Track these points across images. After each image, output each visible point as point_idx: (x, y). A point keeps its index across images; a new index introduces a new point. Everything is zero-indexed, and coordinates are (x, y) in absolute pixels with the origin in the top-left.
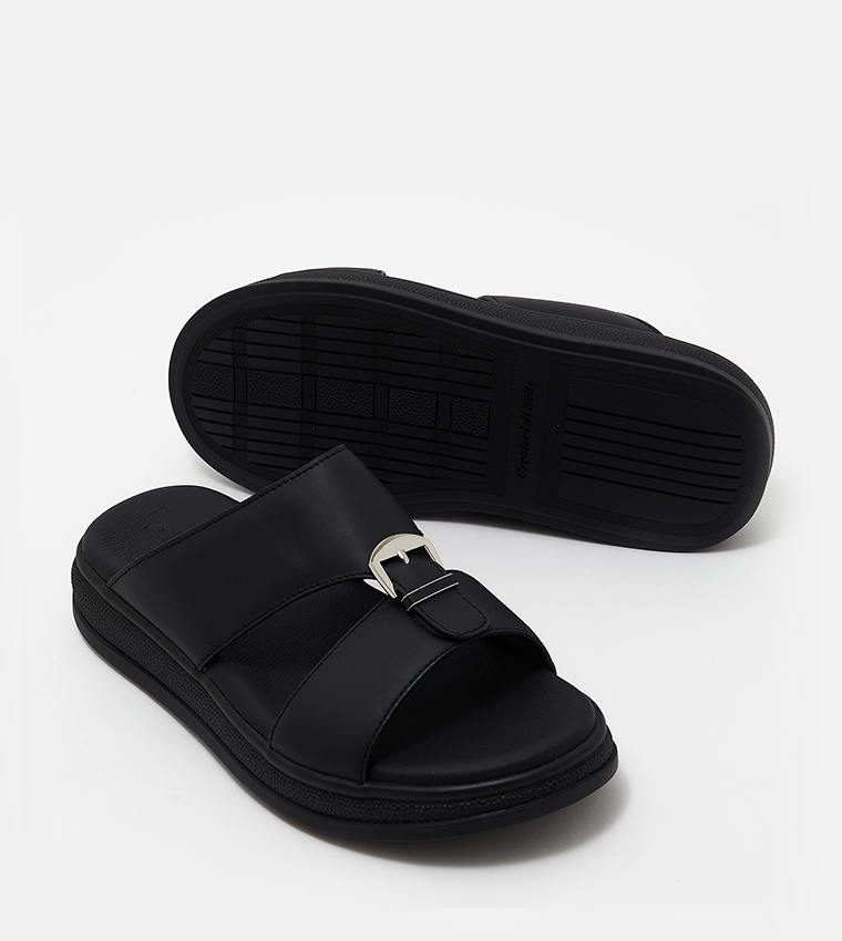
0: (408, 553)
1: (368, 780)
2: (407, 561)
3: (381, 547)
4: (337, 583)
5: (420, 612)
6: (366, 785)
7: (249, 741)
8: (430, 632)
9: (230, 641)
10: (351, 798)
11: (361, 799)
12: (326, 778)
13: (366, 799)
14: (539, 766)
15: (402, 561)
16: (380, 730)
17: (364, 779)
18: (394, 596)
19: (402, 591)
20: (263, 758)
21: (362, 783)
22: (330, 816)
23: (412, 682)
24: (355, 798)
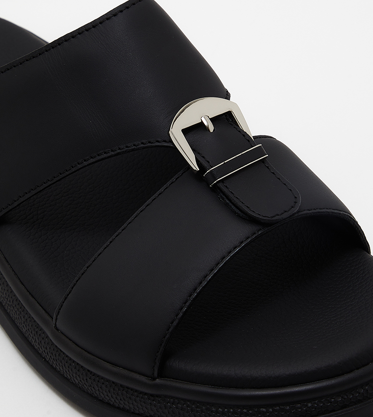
0: (213, 120)
1: (161, 376)
2: (211, 128)
3: (183, 111)
4: (133, 150)
5: (225, 189)
6: (158, 381)
7: (33, 315)
8: (235, 213)
9: (16, 204)
10: (141, 393)
11: (152, 395)
12: (115, 369)
13: (157, 396)
14: (351, 371)
15: (206, 129)
16: (175, 323)
17: (156, 374)
18: (195, 167)
19: (205, 164)
20: (47, 337)
21: (154, 379)
22: (118, 408)
23: (212, 270)
24: (146, 394)
